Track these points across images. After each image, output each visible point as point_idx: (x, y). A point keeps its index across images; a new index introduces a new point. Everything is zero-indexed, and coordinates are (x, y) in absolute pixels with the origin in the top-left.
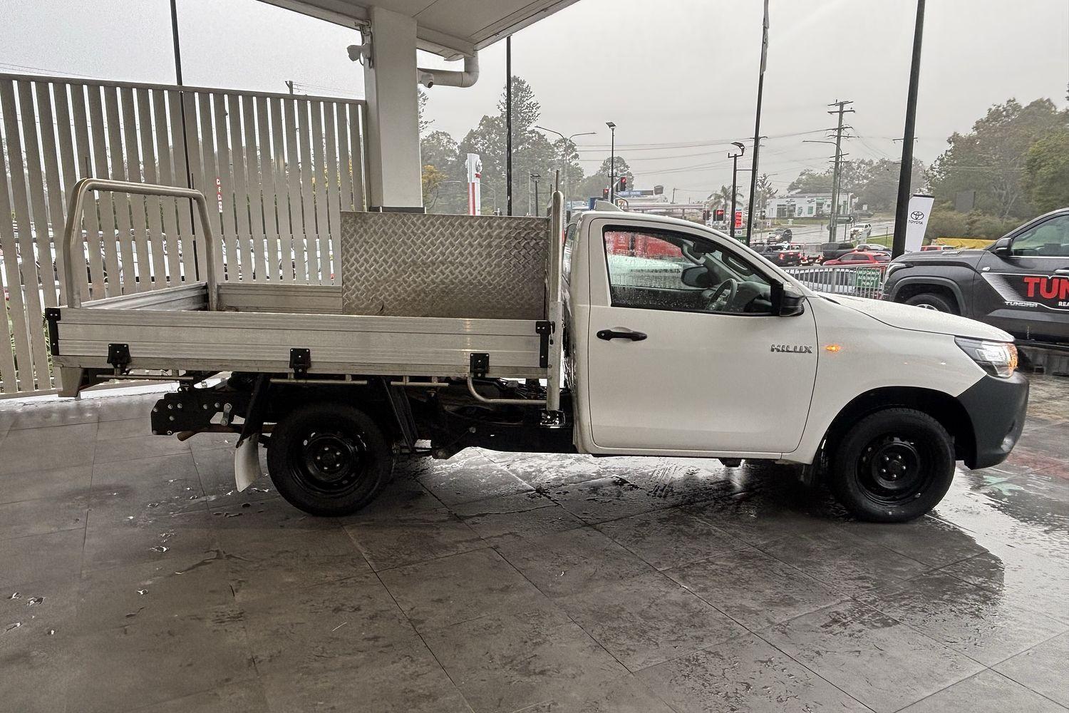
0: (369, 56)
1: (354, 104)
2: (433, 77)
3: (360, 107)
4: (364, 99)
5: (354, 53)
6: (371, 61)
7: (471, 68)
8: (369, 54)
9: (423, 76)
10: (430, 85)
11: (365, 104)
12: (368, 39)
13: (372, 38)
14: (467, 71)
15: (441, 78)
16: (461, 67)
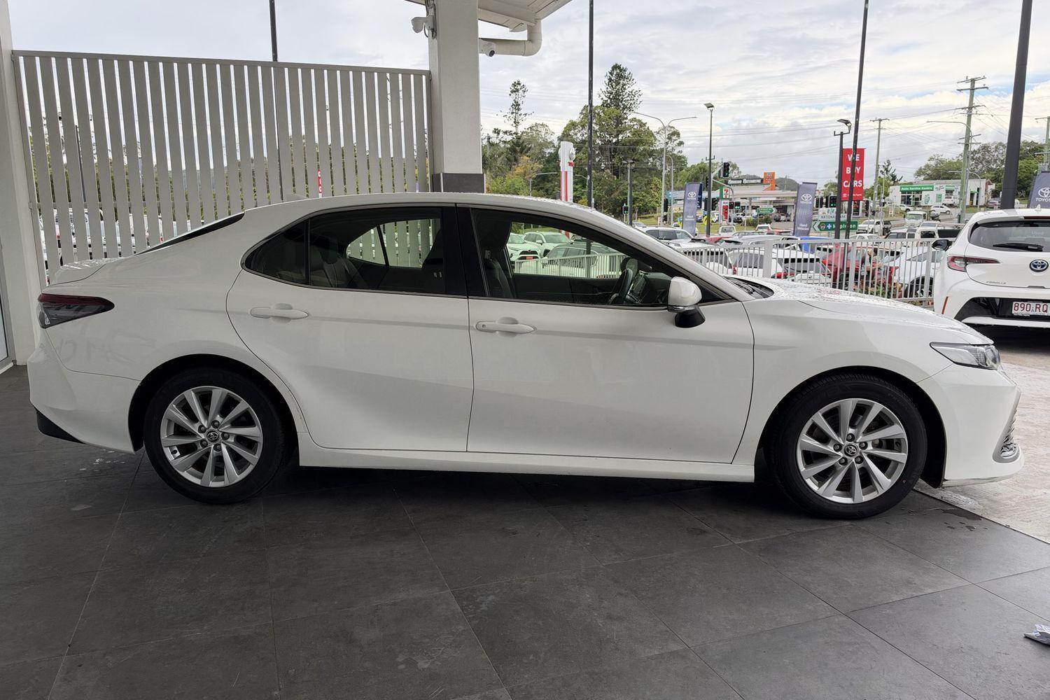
0: (432, 27)
1: (418, 74)
2: (494, 47)
3: (424, 77)
4: (427, 69)
5: (417, 24)
6: (434, 31)
7: (534, 38)
9: (484, 46)
10: (492, 53)
11: (429, 74)
12: (431, 11)
13: (435, 10)
14: (530, 40)
15: (503, 47)
16: (524, 36)
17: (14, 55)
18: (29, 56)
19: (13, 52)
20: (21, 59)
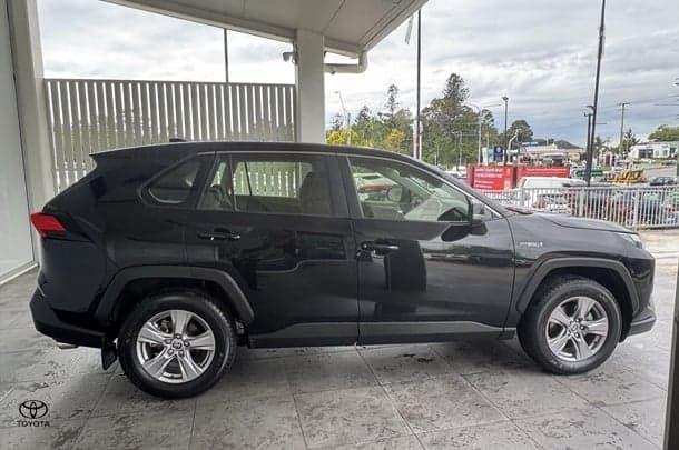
0: (295, 58)
1: (288, 87)
2: (335, 69)
3: (291, 89)
4: (293, 83)
5: (286, 56)
6: (296, 60)
7: (363, 62)
8: (296, 56)
9: (328, 68)
10: (333, 73)
11: (294, 86)
12: (295, 47)
14: (361, 63)
15: (342, 68)
16: (356, 61)
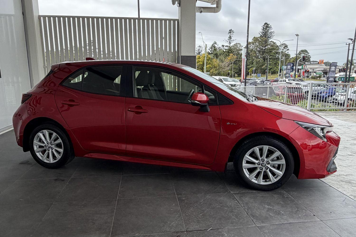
0: (179, 3)
1: (174, 20)
2: (202, 9)
3: (176, 21)
5: (174, 2)
6: (180, 4)
9: (198, 9)
10: (201, 12)
11: (178, 20)
14: (217, 7)
15: (206, 10)
16: (215, 6)
17: (39, 17)
18: (44, 17)
19: (39, 16)
20: (42, 18)
